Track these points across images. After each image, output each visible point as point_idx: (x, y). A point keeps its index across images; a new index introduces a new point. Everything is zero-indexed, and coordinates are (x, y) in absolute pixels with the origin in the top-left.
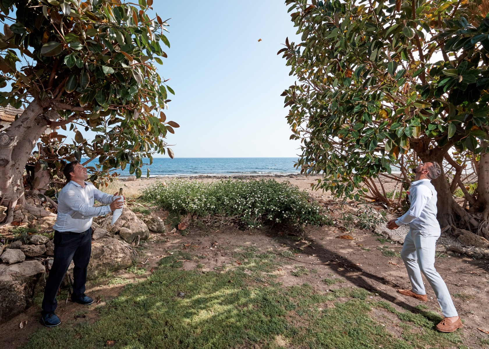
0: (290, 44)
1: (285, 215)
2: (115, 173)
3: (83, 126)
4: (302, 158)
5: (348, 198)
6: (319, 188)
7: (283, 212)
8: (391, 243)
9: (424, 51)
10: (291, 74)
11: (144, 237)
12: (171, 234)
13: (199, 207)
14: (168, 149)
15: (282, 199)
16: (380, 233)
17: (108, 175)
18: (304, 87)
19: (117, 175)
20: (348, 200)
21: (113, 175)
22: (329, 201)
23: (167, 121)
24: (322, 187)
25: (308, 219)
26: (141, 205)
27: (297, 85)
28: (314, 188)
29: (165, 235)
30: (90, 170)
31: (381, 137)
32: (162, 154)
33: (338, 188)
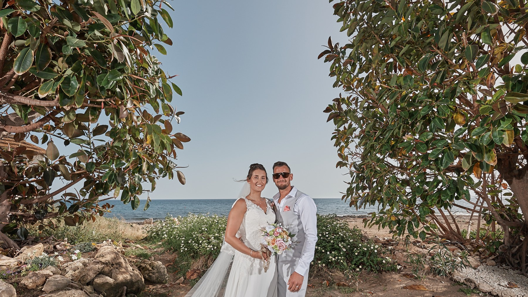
0: (333, 46)
1: (330, 257)
2: (107, 204)
3: (63, 139)
4: (351, 186)
5: (412, 237)
6: (374, 224)
7: (328, 253)
8: (480, 294)
9: (508, 37)
10: (335, 85)
11: (134, 289)
12: (175, 286)
13: (215, 248)
14: (178, 172)
15: (327, 236)
16: (462, 281)
17: (97, 207)
18: (351, 99)
19: (109, 207)
20: (412, 239)
21: (103, 207)
22: (388, 241)
23: (173, 133)
24: (377, 223)
25: (363, 264)
26: (140, 247)
27: (342, 97)
28: (367, 225)
29: (166, 287)
30: (70, 199)
31: (458, 147)
32: (170, 178)
33: (399, 224)
